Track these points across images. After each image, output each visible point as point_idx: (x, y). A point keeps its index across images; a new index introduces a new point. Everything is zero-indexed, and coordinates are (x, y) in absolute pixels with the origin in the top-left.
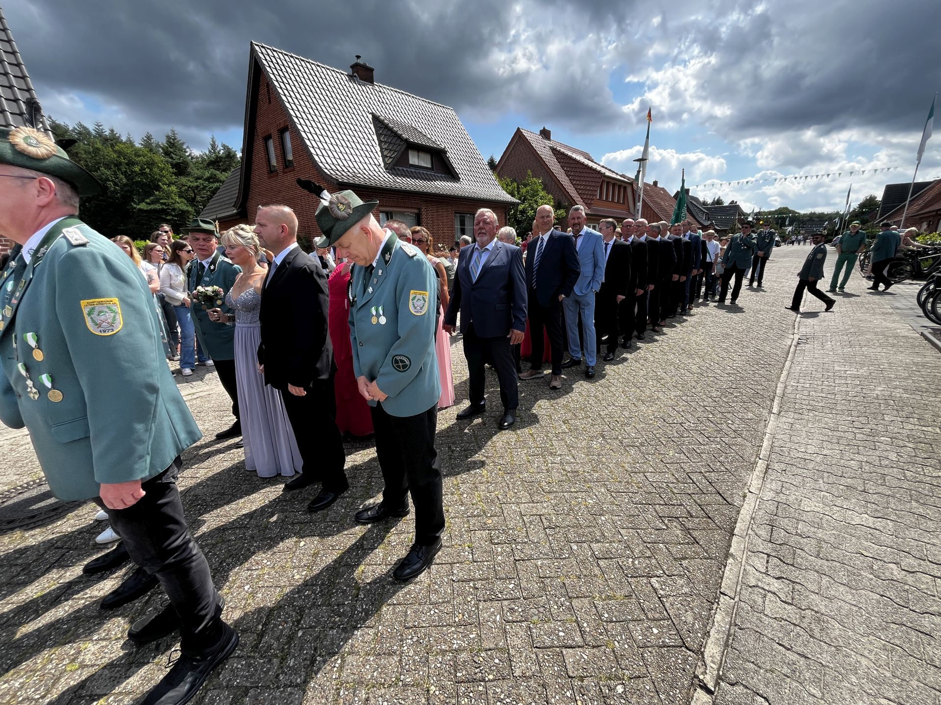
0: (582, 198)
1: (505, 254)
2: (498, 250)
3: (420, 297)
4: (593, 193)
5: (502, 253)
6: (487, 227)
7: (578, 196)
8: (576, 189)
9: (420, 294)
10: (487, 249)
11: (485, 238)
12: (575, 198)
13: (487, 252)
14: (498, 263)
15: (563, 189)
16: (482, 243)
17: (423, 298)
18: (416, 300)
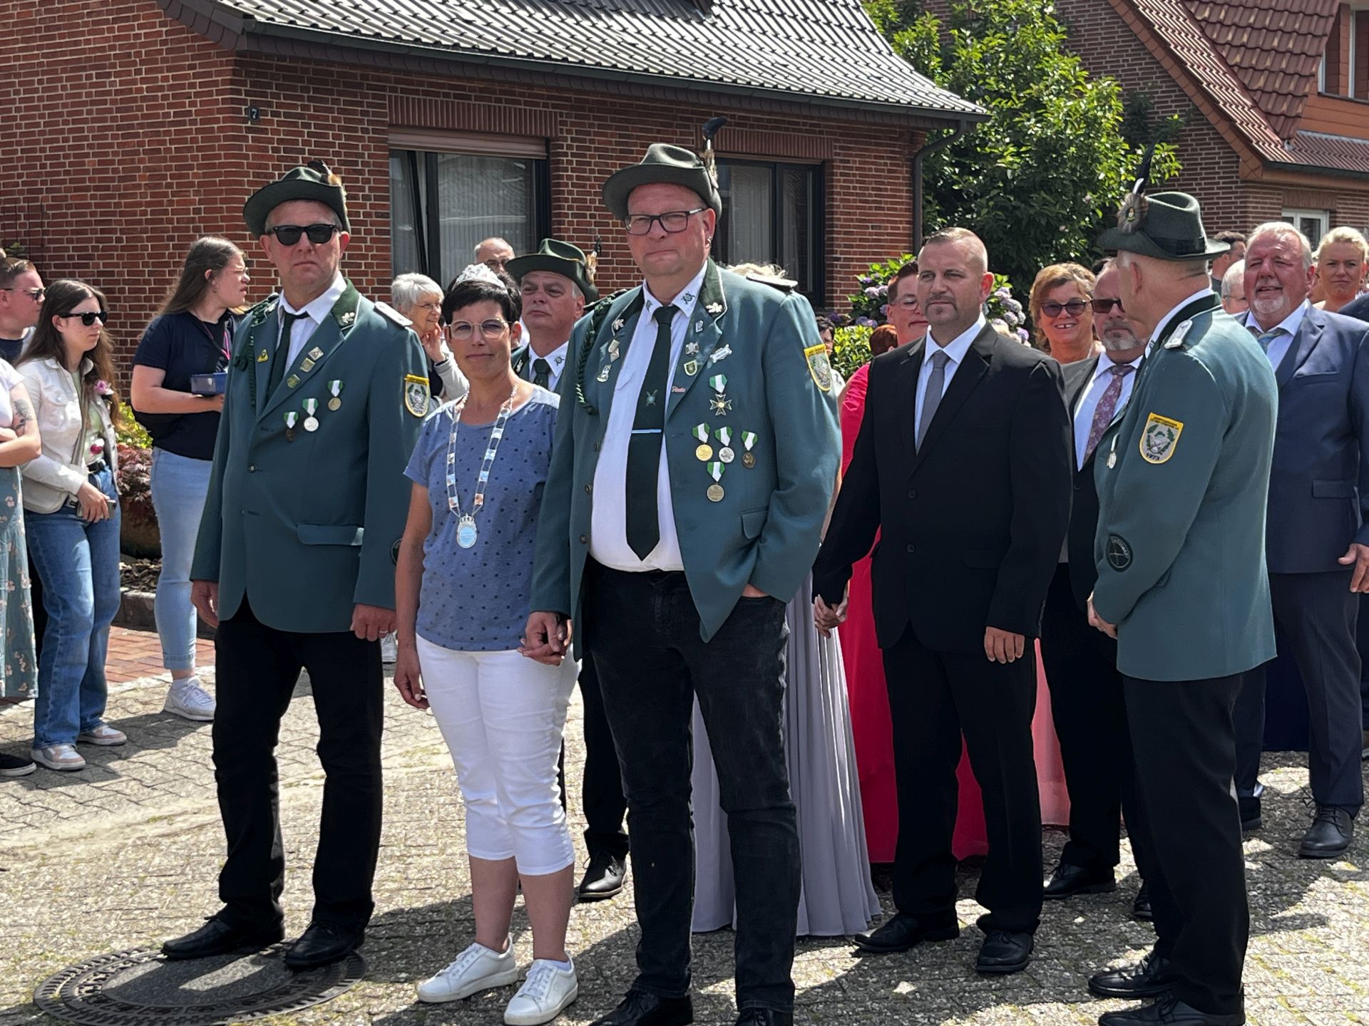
0: (1245, 89)
1: (1337, 344)
2: (1314, 332)
3: (1164, 429)
4: (1301, 66)
5: (1327, 338)
6: (1285, 273)
7: (1229, 80)
8: (1214, 44)
9: (1166, 423)
10: (1284, 332)
11: (1279, 303)
12: (1215, 91)
13: (1285, 337)
14: (1317, 367)
15: (1152, 45)
16: (1268, 316)
17: (1169, 431)
18: (1156, 432)
